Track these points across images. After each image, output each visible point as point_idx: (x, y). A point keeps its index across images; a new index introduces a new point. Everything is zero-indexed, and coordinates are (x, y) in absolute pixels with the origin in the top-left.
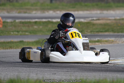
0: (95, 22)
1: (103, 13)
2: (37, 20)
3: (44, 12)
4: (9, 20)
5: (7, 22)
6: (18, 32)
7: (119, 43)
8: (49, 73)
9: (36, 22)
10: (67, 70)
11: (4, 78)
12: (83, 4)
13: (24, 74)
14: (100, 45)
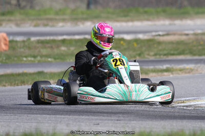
0: (161, 39)
1: (175, 24)
2: (65, 37)
3: (76, 24)
4: (19, 39)
5: (16, 42)
6: (35, 57)
7: (201, 73)
8: (88, 123)
9: (64, 41)
10: (117, 118)
11: (14, 133)
12: (141, 10)
13: (47, 125)
14: (171, 76)
